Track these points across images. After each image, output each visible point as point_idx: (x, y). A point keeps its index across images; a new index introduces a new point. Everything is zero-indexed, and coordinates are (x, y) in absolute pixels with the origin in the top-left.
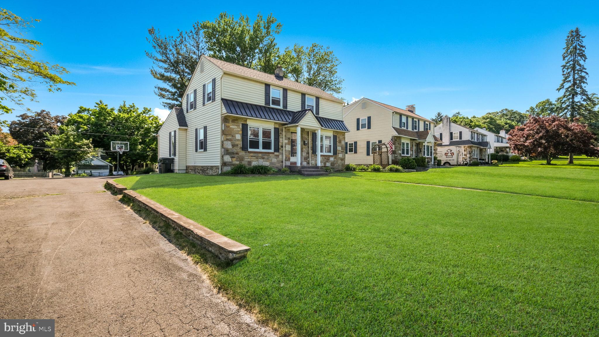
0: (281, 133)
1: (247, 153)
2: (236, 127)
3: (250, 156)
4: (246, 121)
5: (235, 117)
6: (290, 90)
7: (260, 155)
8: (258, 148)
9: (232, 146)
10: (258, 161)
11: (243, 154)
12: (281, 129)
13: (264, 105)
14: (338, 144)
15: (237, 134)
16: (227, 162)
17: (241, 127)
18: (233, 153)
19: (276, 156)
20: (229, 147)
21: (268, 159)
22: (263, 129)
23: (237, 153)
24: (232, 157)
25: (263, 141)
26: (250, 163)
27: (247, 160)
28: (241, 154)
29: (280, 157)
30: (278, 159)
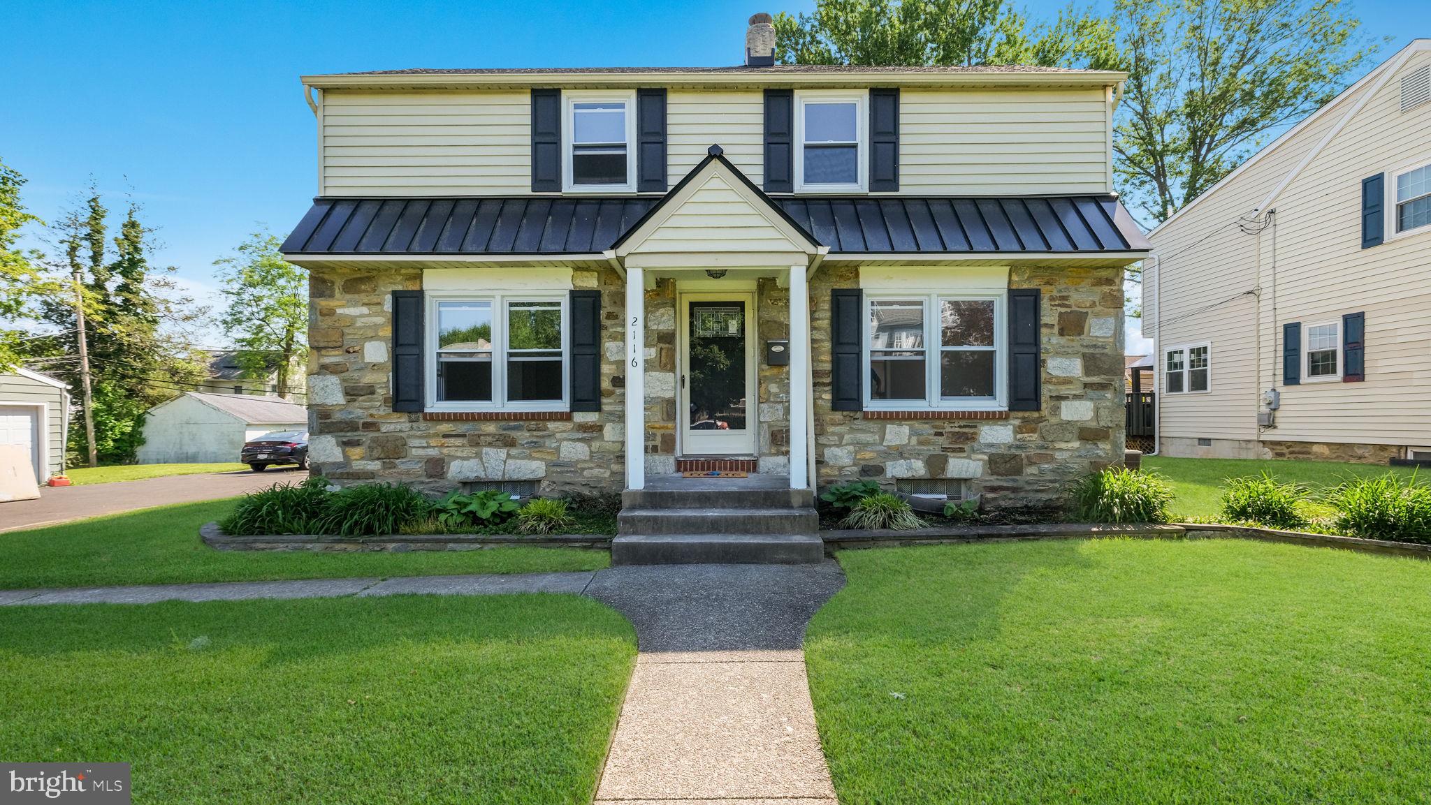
0: (610, 316)
1: (423, 425)
2: (365, 310)
3: (436, 435)
4: (419, 277)
5: (355, 267)
6: (683, 88)
7: (491, 428)
8: (487, 396)
9: (347, 393)
10: (478, 455)
11: (399, 427)
12: (612, 295)
13: (528, 191)
14: (1050, 339)
15: (372, 338)
16: (324, 464)
17: (388, 306)
18: (352, 426)
19: (583, 428)
20: (330, 401)
21: (534, 445)
22: (511, 305)
23: (368, 426)
24: (346, 444)
25: (509, 363)
26: (436, 467)
27: (421, 452)
28: (392, 427)
29: (609, 432)
30: (595, 445)
